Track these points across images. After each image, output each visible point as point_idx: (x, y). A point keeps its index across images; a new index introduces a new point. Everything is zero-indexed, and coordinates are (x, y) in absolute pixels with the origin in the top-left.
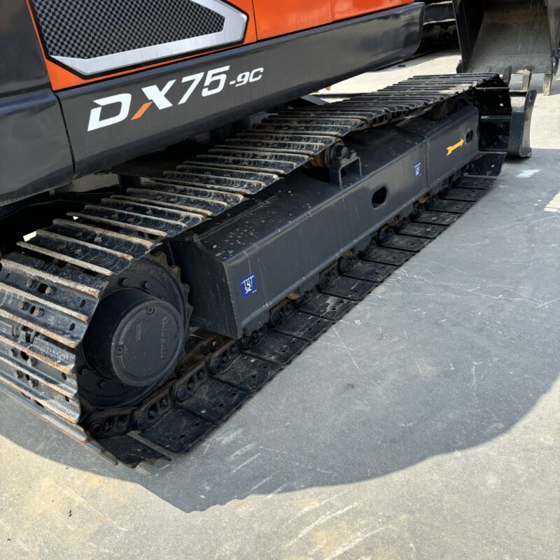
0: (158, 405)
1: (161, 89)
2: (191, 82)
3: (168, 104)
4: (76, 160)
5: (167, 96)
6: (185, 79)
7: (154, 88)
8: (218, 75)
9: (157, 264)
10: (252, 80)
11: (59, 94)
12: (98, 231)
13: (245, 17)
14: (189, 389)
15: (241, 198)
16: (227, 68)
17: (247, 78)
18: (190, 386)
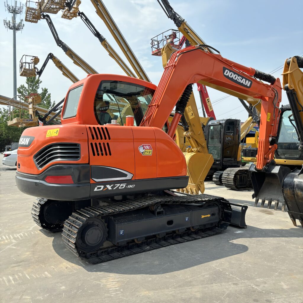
0: (93, 254)
1: (110, 186)
2: (117, 186)
3: (111, 189)
4: (91, 195)
5: (111, 187)
6: (115, 185)
7: (109, 185)
8: (124, 185)
9: (102, 221)
10: (132, 187)
11: (91, 184)
12: (92, 210)
13: (133, 175)
14: (101, 254)
15: (122, 210)
16: (126, 184)
17: (131, 186)
18: (102, 253)
